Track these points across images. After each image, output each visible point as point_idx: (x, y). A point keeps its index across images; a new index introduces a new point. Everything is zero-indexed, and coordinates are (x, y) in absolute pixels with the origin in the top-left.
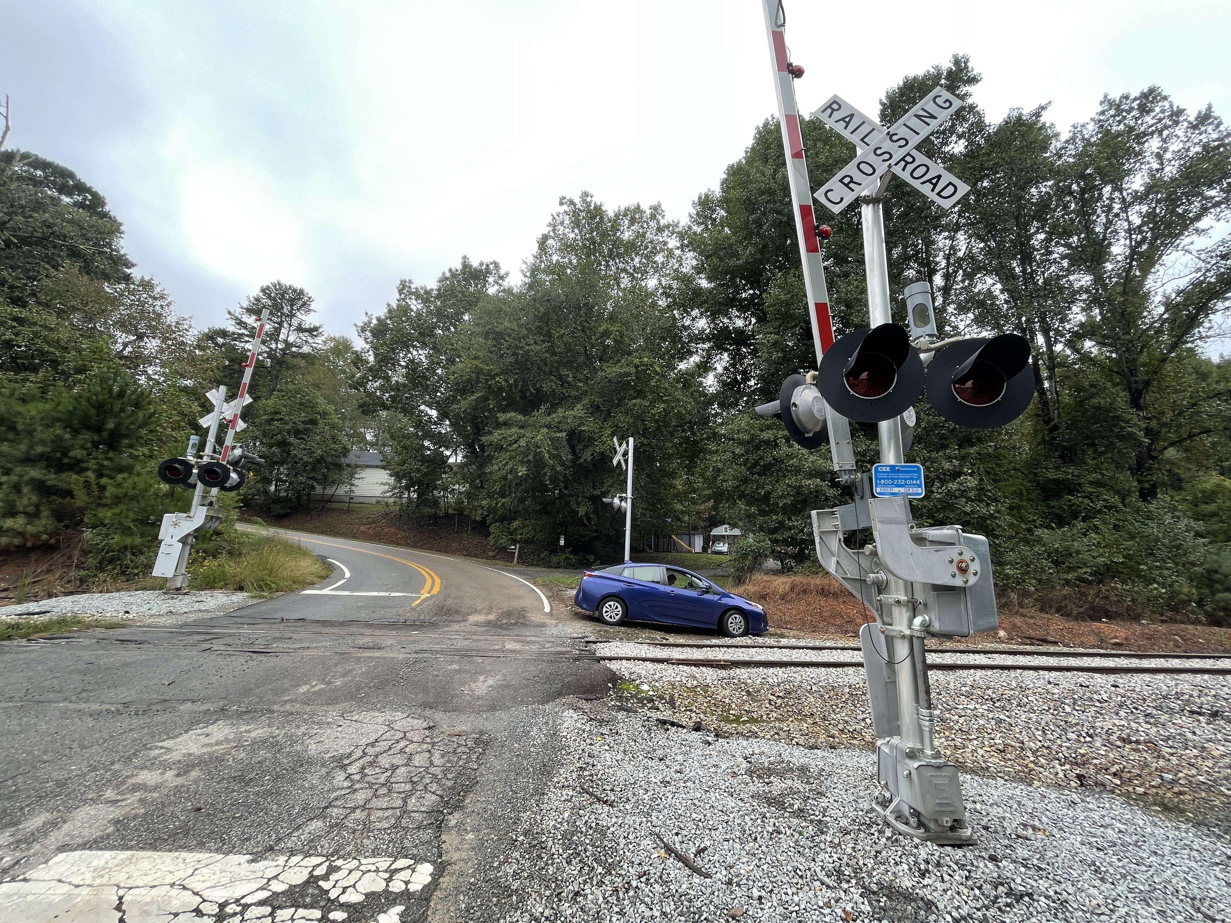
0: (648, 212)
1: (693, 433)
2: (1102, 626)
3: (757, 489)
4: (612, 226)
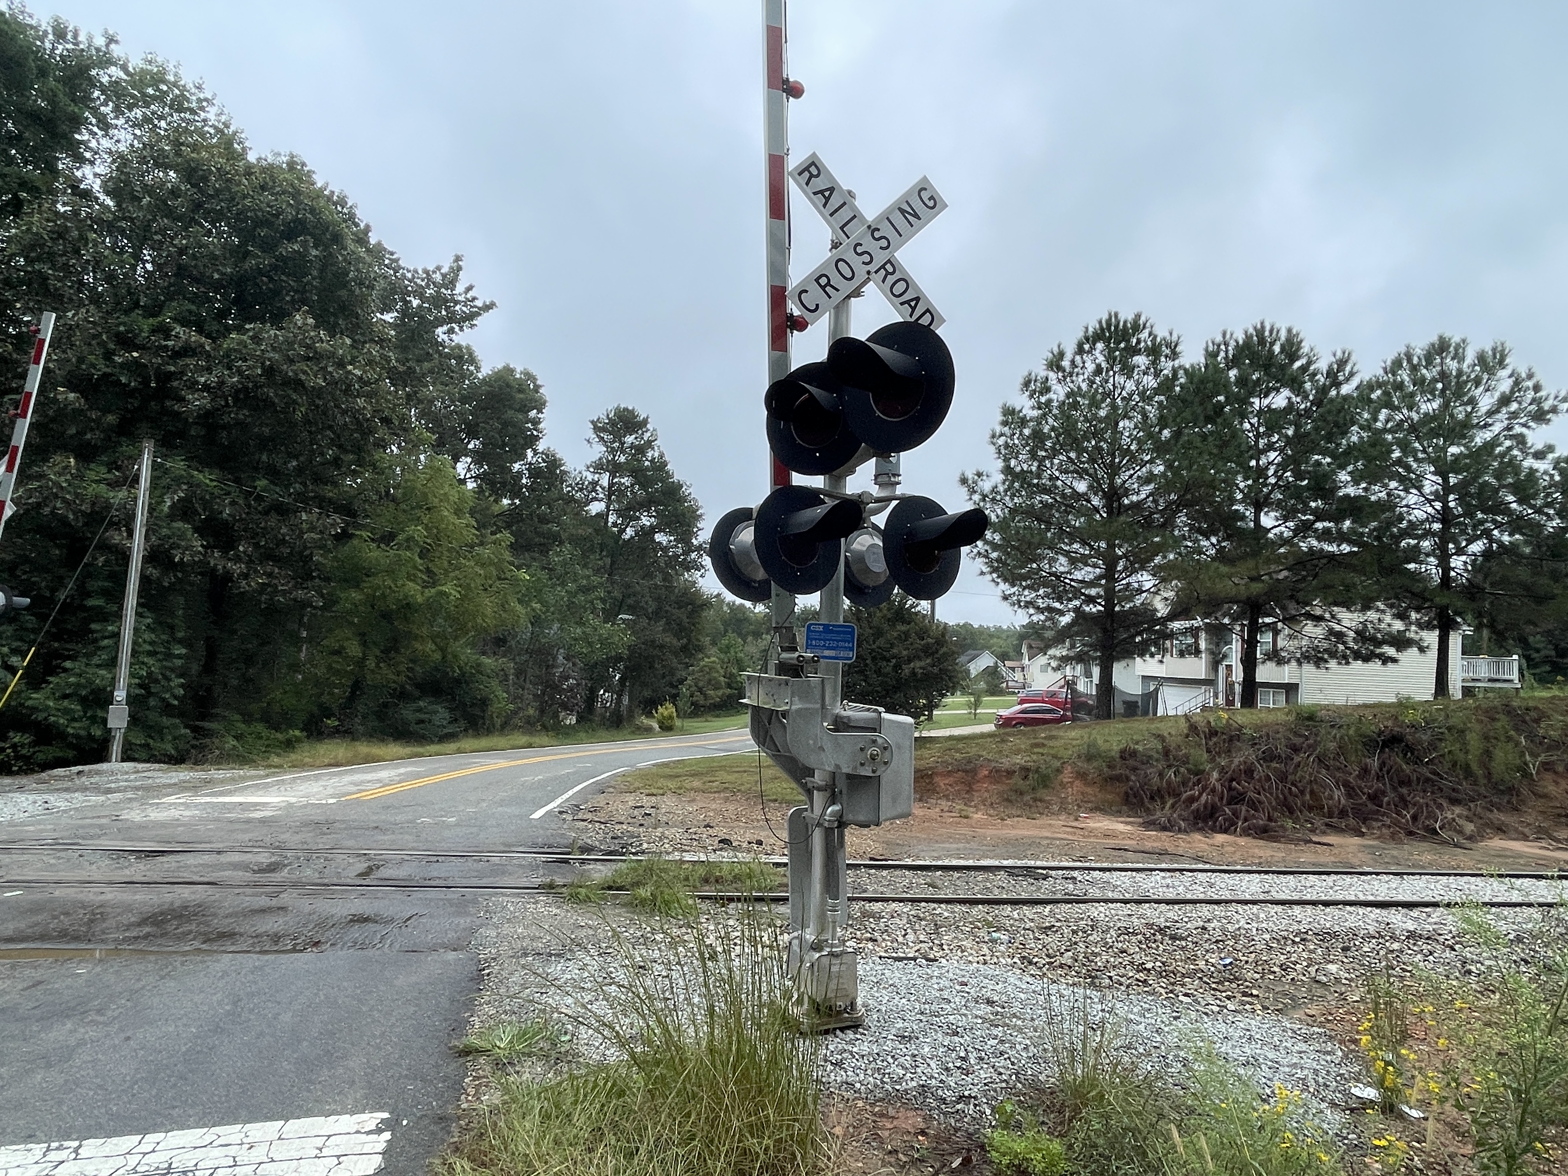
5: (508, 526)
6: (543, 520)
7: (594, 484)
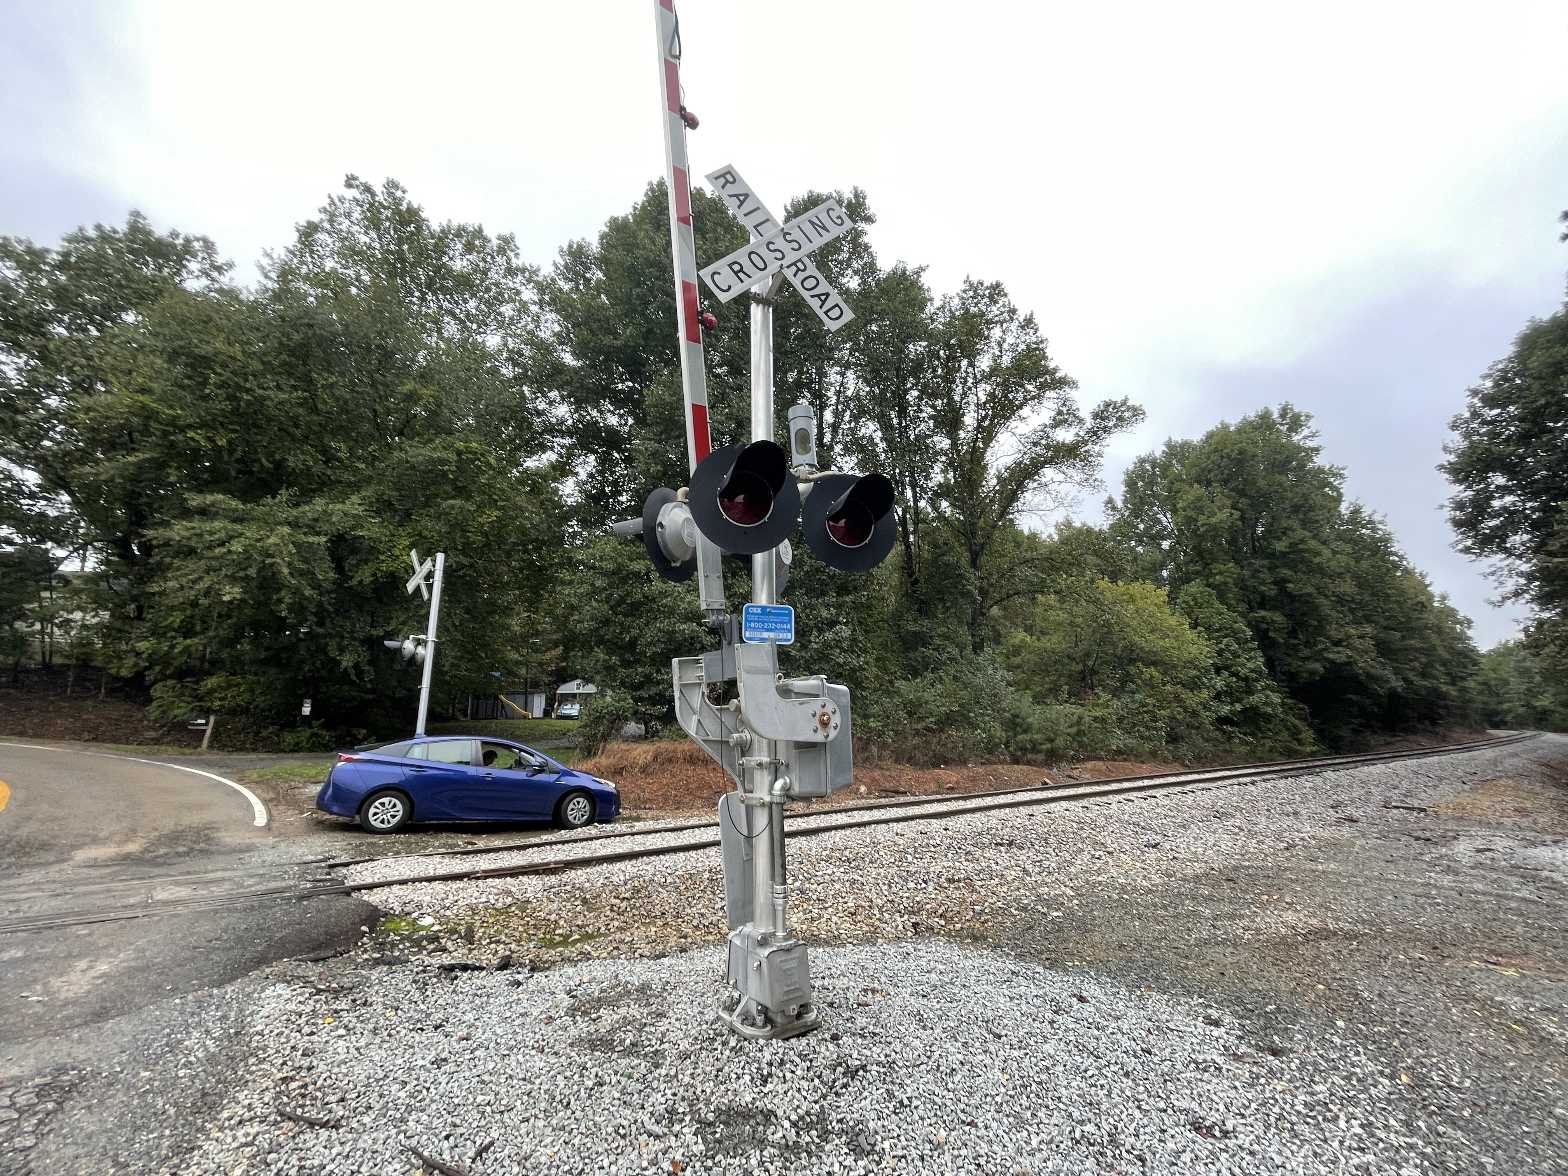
0: (495, 242)
1: (541, 558)
2: (941, 772)
3: (621, 633)
4: (436, 245)
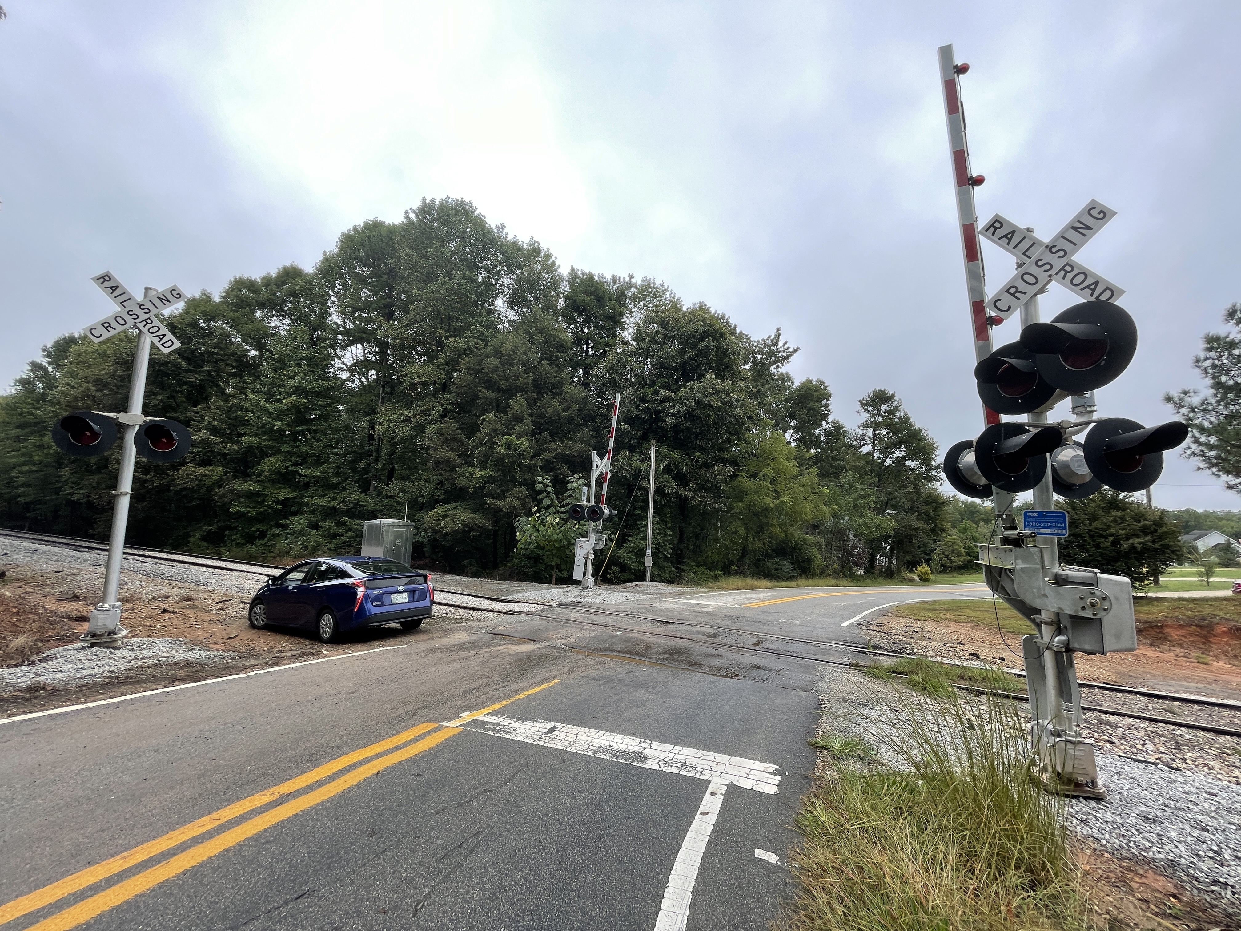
5: (815, 464)
6: (834, 459)
7: (864, 436)
